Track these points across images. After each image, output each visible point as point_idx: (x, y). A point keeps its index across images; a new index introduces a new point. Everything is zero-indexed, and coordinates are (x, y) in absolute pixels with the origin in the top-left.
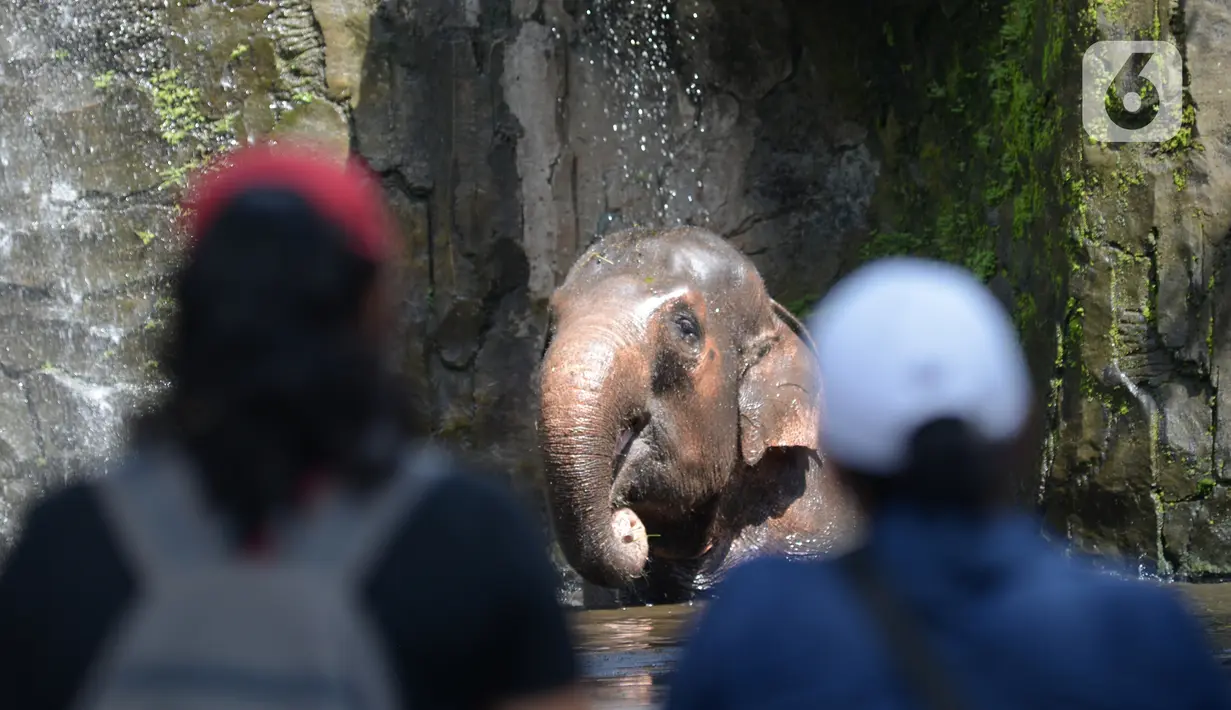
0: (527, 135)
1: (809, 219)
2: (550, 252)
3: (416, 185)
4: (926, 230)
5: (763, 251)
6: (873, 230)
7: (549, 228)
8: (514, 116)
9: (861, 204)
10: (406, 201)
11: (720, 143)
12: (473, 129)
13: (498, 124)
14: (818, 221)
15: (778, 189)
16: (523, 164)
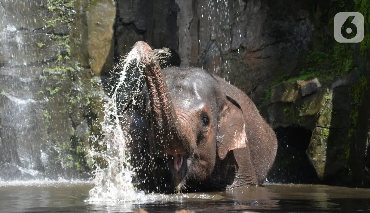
0: (181, 12)
1: (287, 46)
2: (188, 55)
3: (140, 29)
4: (330, 51)
5: (269, 57)
6: (310, 50)
7: (188, 46)
8: (176, 4)
9: (306, 40)
10: (136, 35)
11: (253, 16)
12: (161, 8)
13: (171, 6)
14: (290, 46)
15: (275, 34)
16: (179, 22)
